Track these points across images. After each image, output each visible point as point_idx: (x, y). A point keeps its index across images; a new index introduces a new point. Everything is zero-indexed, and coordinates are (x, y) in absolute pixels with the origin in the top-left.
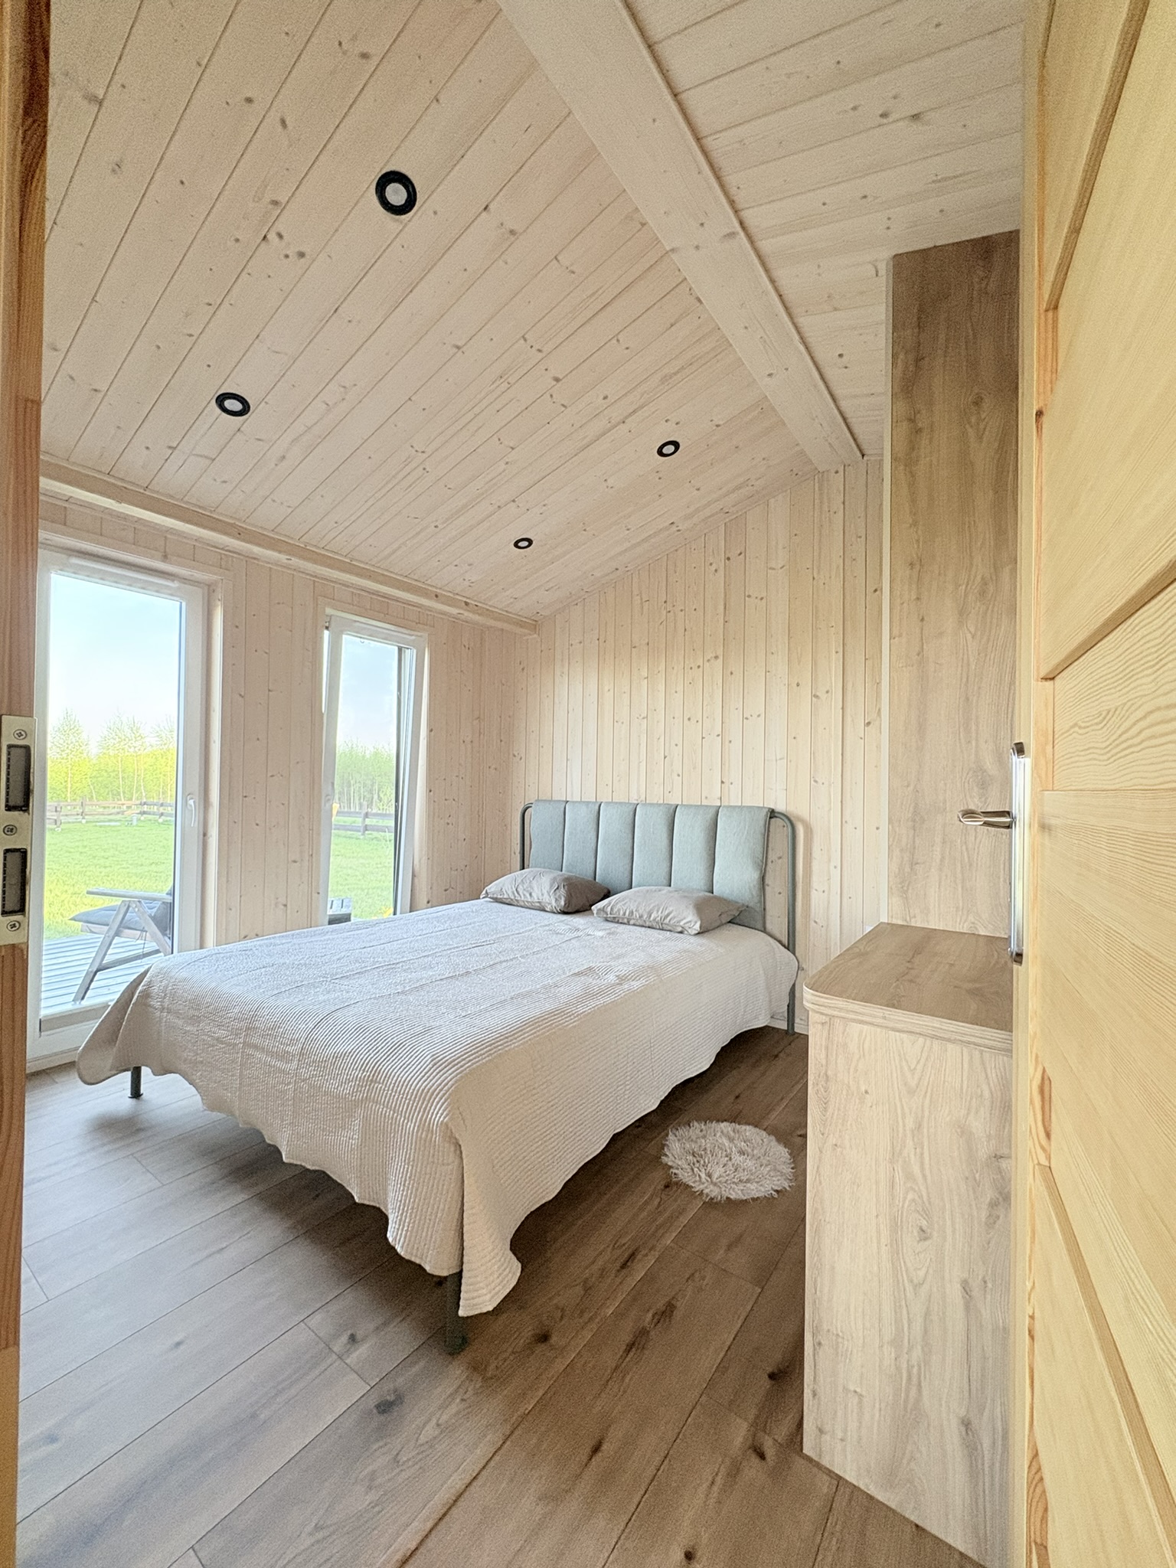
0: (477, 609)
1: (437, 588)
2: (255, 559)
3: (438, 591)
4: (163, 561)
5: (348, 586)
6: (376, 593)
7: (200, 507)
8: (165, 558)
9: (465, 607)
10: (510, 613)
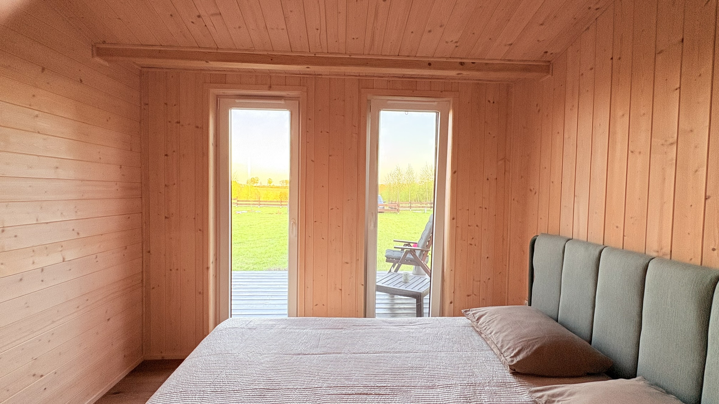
0: (474, 66)
1: (428, 57)
2: (319, 75)
3: (430, 59)
4: (269, 90)
5: (382, 77)
6: (404, 76)
7: (246, 50)
8: (270, 88)
9: (461, 67)
10: (512, 61)
